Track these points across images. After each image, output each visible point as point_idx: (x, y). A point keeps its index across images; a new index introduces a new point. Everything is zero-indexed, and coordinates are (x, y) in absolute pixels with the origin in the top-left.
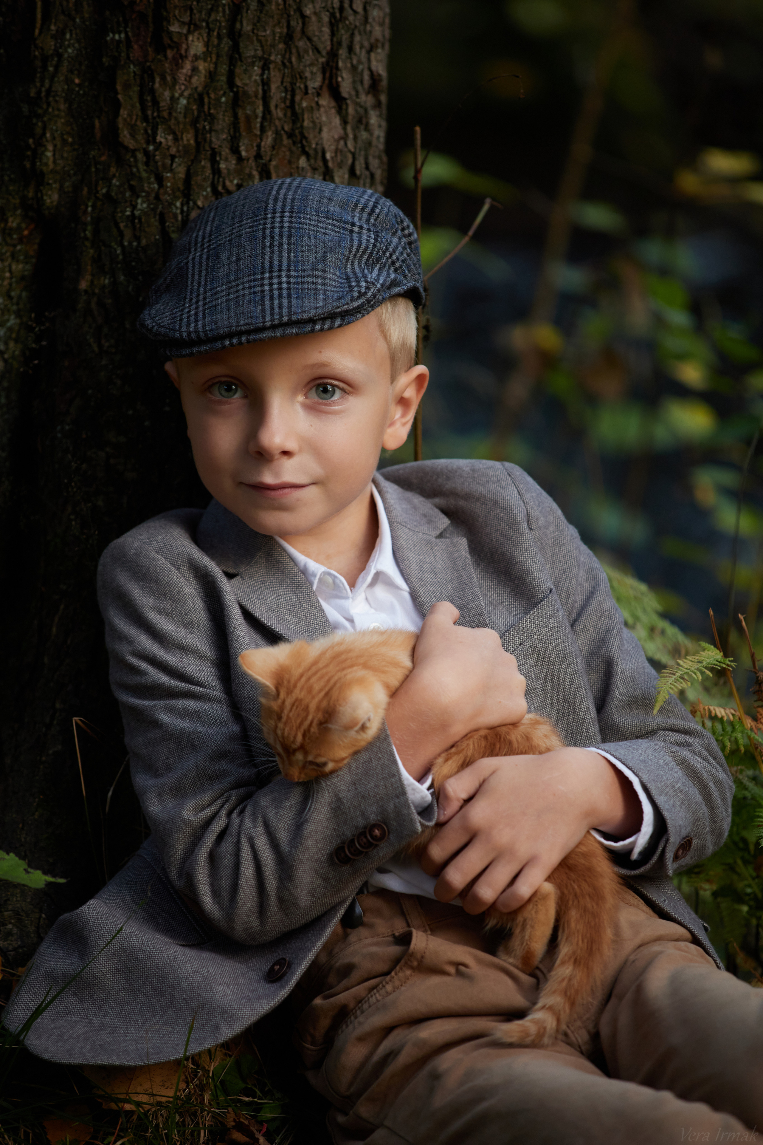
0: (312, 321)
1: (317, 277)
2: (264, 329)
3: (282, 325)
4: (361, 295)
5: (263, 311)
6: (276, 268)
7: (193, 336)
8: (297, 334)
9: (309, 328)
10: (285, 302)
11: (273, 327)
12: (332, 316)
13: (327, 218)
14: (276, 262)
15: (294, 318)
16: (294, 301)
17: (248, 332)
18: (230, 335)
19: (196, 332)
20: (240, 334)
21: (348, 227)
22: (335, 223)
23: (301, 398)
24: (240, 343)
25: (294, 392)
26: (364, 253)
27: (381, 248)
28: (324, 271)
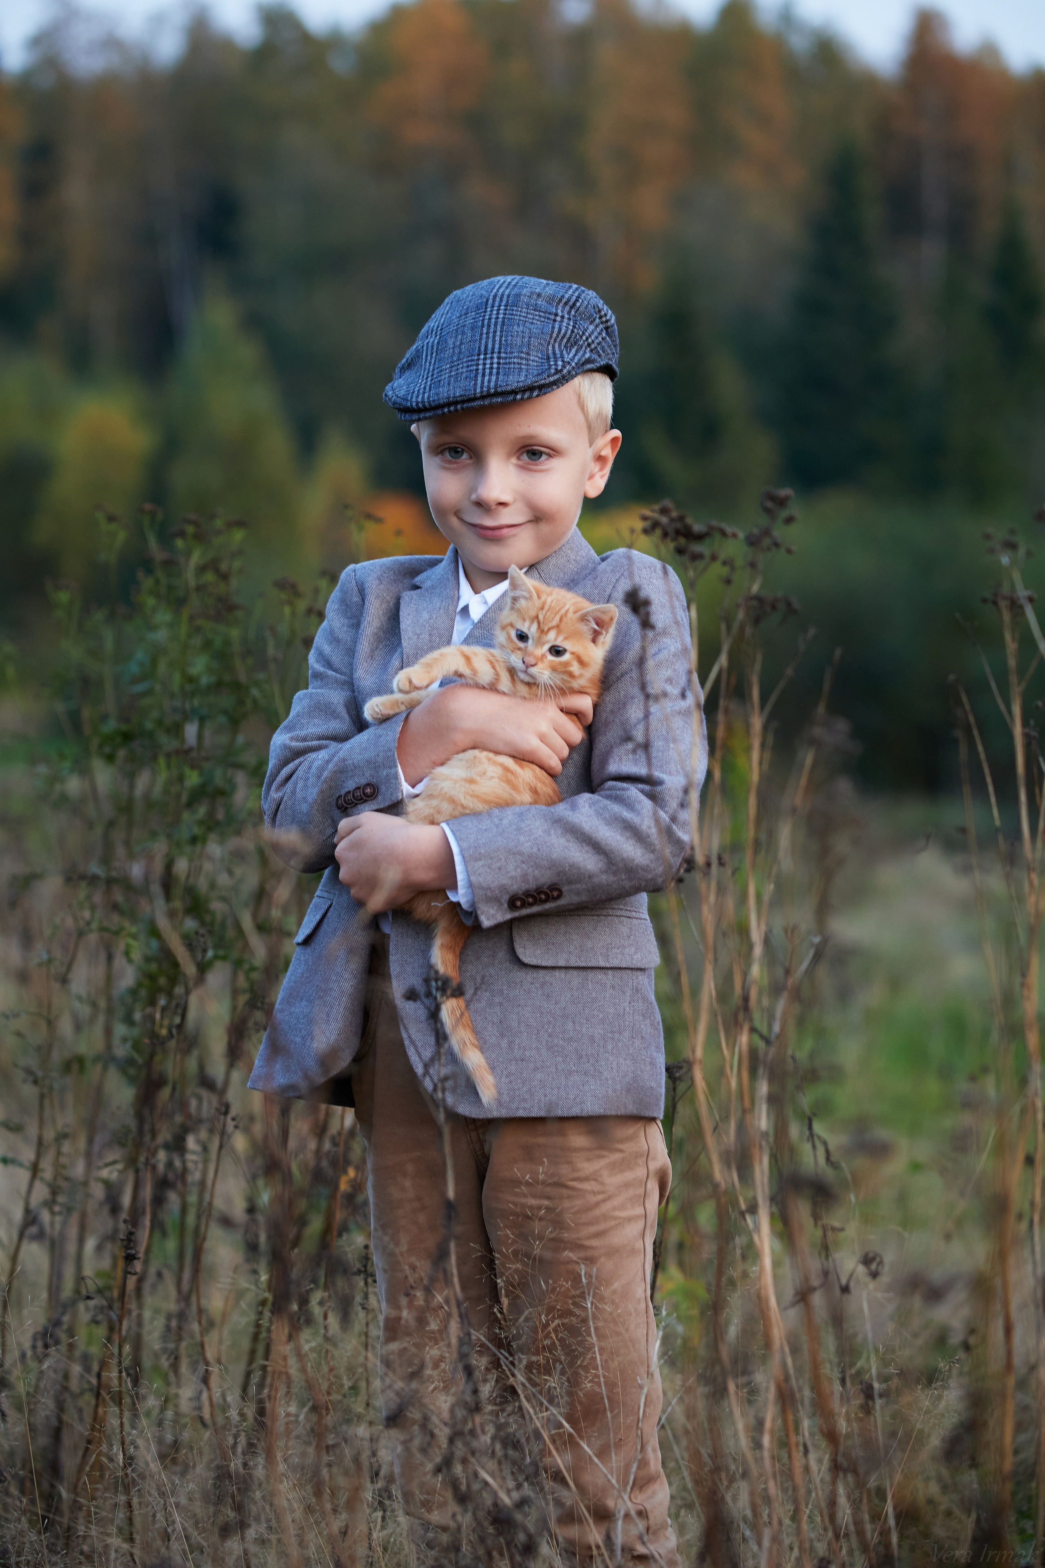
0: (514, 392)
1: (522, 358)
2: (475, 399)
3: (489, 395)
4: (557, 371)
5: (475, 384)
6: (489, 351)
7: (420, 405)
8: (502, 403)
9: (511, 398)
10: (494, 378)
11: (483, 397)
12: (531, 389)
13: (535, 310)
14: (490, 346)
15: (499, 390)
16: (501, 377)
17: (463, 402)
18: (449, 404)
19: (423, 402)
20: (456, 403)
21: (552, 317)
22: (542, 314)
23: (514, 460)
24: (456, 410)
25: (509, 456)
26: (563, 338)
27: (578, 333)
28: (528, 354)
